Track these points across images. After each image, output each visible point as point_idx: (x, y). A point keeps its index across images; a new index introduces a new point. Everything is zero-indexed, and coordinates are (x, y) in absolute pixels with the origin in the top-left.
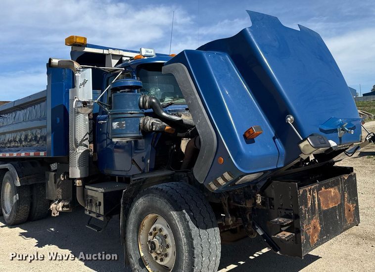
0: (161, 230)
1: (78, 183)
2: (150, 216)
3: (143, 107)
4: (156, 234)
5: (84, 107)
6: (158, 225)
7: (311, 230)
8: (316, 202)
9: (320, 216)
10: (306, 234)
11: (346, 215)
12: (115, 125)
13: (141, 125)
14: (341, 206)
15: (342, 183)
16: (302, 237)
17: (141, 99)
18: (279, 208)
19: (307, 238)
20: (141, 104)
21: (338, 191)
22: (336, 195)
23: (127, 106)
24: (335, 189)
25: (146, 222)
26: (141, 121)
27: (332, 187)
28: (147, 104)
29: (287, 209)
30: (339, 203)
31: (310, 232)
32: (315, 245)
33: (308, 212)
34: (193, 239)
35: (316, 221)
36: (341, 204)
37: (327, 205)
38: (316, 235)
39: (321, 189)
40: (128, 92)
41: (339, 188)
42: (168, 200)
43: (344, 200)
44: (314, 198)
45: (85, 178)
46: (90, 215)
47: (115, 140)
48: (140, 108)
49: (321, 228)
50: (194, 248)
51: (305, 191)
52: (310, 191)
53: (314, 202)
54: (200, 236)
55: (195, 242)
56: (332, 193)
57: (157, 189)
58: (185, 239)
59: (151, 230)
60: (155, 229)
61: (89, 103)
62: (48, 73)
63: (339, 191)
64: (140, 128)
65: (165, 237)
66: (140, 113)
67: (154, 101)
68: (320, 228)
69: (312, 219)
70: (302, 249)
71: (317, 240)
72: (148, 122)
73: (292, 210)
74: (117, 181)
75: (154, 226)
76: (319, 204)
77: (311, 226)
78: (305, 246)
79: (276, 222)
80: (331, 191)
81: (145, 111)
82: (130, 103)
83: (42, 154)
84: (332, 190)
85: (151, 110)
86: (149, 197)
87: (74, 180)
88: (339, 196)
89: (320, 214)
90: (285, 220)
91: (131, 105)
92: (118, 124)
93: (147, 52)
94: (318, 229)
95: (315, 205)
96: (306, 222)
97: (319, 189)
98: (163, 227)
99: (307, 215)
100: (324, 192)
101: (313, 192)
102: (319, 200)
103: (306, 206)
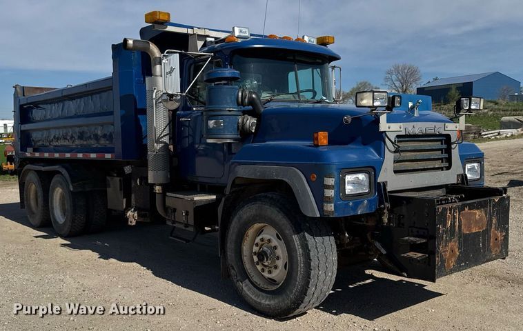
0: (269, 241)
1: (158, 189)
2: (257, 226)
3: (242, 104)
4: (262, 245)
5: (170, 100)
6: (266, 236)
7: (448, 253)
8: (457, 224)
9: (459, 240)
10: (442, 256)
11: (491, 244)
12: (211, 123)
13: (240, 125)
14: (486, 232)
15: (490, 206)
16: (437, 259)
17: (240, 94)
18: (410, 227)
19: (443, 261)
20: (240, 100)
21: (484, 215)
22: (481, 219)
23: (224, 102)
24: (481, 212)
25: (251, 232)
26: (240, 120)
27: (478, 209)
28: (246, 100)
29: (420, 228)
30: (484, 229)
31: (446, 255)
32: (451, 270)
33: (446, 232)
34: (310, 251)
35: (454, 244)
36: (487, 230)
37: (469, 228)
38: (453, 260)
39: (464, 210)
40: (225, 84)
41: (486, 211)
42: (280, 209)
43: (491, 226)
44: (454, 218)
45: (165, 184)
46: (174, 225)
47: (209, 141)
48: (238, 105)
49: (460, 253)
50: (310, 260)
51: (445, 209)
52: (450, 210)
53: (455, 222)
54: (317, 248)
55: (311, 254)
56: (477, 216)
57: (266, 197)
58: (301, 250)
59: (258, 240)
60: (262, 240)
61: (176, 95)
62: (113, 57)
63: (486, 215)
64: (238, 129)
65: (275, 248)
66: (238, 111)
67: (254, 96)
68: (458, 253)
69: (450, 241)
70: (436, 271)
71: (454, 266)
72: (248, 121)
73: (427, 229)
74: (199, 190)
75: (260, 237)
76: (460, 226)
77: (449, 249)
78: (440, 268)
79: (407, 241)
80: (475, 214)
81: (243, 108)
82: (228, 98)
83: (108, 156)
84: (478, 212)
85: (250, 107)
86: (257, 205)
87: (153, 185)
88: (485, 220)
89: (460, 238)
90: (417, 239)
91: (229, 101)
92: (215, 123)
93: (241, 32)
94: (455, 253)
95: (455, 226)
96: (443, 243)
97: (462, 209)
98: (272, 238)
99: (445, 236)
100: (467, 213)
101: (454, 211)
102: (460, 222)
103: (445, 226)
